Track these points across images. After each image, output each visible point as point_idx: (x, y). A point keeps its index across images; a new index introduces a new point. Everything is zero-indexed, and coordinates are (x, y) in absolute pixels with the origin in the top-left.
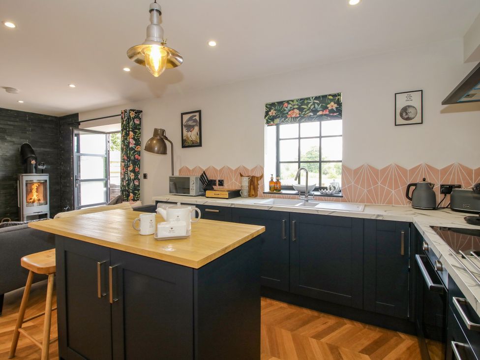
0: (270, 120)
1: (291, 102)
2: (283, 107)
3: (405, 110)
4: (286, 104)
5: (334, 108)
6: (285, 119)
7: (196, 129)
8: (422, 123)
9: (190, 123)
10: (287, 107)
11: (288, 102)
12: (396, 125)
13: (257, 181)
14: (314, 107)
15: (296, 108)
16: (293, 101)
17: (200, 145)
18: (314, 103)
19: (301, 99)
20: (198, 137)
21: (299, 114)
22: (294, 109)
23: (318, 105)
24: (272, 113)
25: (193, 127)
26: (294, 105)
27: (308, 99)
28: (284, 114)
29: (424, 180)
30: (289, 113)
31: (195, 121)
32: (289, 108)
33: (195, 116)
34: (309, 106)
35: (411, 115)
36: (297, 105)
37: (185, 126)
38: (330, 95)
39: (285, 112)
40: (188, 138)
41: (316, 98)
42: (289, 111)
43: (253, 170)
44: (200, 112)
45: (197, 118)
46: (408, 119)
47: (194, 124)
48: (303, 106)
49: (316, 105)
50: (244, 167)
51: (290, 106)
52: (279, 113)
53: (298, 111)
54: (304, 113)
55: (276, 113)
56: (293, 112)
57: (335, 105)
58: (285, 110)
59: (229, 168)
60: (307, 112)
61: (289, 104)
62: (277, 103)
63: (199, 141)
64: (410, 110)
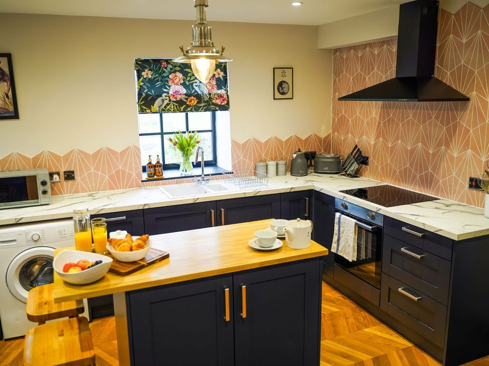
1: (171, 62)
2: (160, 67)
3: (281, 84)
4: (164, 64)
5: (221, 77)
8: (292, 98)
10: (166, 68)
11: (167, 61)
12: (274, 99)
15: (178, 71)
17: (16, 116)
20: (9, 102)
21: (184, 80)
22: (175, 71)
24: (147, 74)
26: (175, 66)
28: (163, 77)
29: (299, 150)
30: (170, 76)
32: (169, 69)
35: (285, 90)
36: (180, 66)
39: (165, 75)
42: (170, 73)
43: (123, 152)
45: (5, 67)
46: (283, 94)
48: (186, 70)
50: (110, 150)
51: (170, 66)
52: (157, 76)
53: (180, 75)
54: (188, 78)
55: (152, 75)
56: (176, 76)
57: (222, 74)
58: (164, 72)
59: (82, 152)
60: (192, 78)
61: (168, 64)
62: (153, 60)
63: (11, 108)
64: (284, 85)
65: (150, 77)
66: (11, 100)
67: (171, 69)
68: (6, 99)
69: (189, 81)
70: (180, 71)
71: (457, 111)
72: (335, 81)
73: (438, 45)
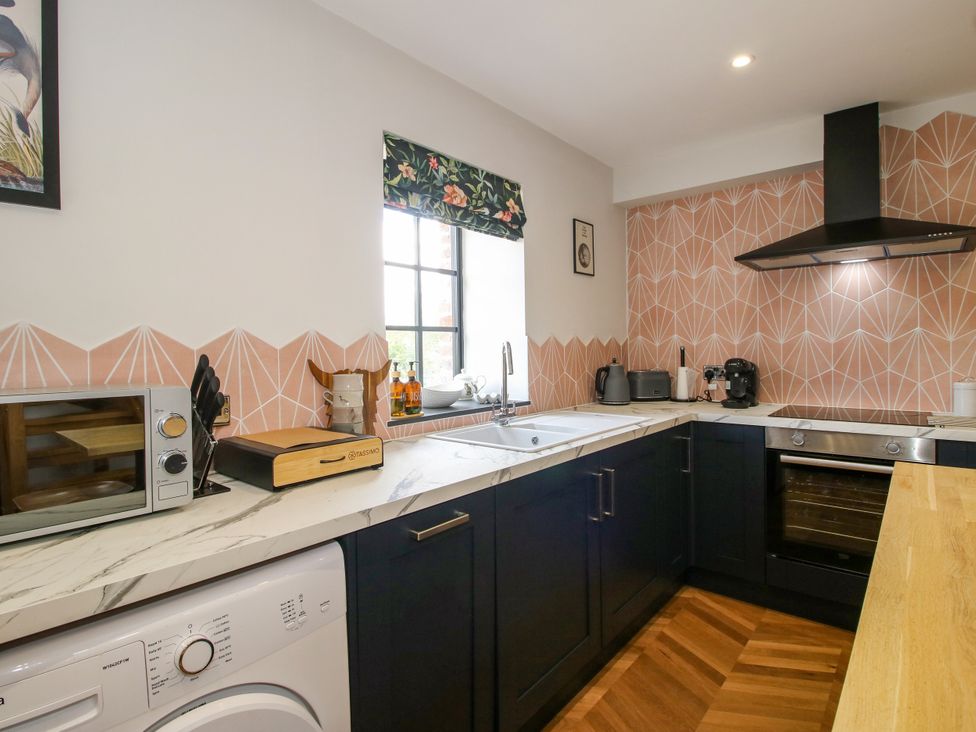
0: (395, 193)
1: (444, 162)
2: (428, 165)
3: (583, 246)
4: (434, 161)
5: (517, 213)
6: (432, 204)
7: (8, 86)
8: (594, 275)
10: (437, 171)
11: (438, 156)
12: (575, 272)
13: (374, 384)
14: (487, 196)
15: (457, 184)
16: (448, 160)
17: (48, 195)
18: (485, 188)
19: (464, 165)
21: (468, 202)
22: (453, 182)
23: (493, 194)
24: (408, 172)
26: (451, 173)
27: (475, 170)
28: (436, 186)
29: (614, 362)
30: (444, 190)
32: (441, 174)
34: (479, 188)
35: (587, 261)
36: (458, 175)
38: (507, 181)
39: (437, 183)
41: (488, 176)
42: (445, 184)
43: (352, 349)
46: (584, 265)
48: (469, 185)
49: (490, 193)
50: (324, 339)
51: (443, 170)
52: (424, 180)
53: (461, 193)
54: (474, 202)
55: (416, 176)
56: (454, 192)
57: (517, 207)
58: (435, 178)
59: (255, 341)
60: (480, 203)
61: (440, 163)
62: (415, 146)
63: (33, 167)
64: (585, 252)
65: (414, 179)
66: (37, 139)
67: (445, 176)
68: (18, 132)
69: (476, 207)
70: (460, 186)
71: (945, 269)
72: (632, 258)
73: (885, 176)
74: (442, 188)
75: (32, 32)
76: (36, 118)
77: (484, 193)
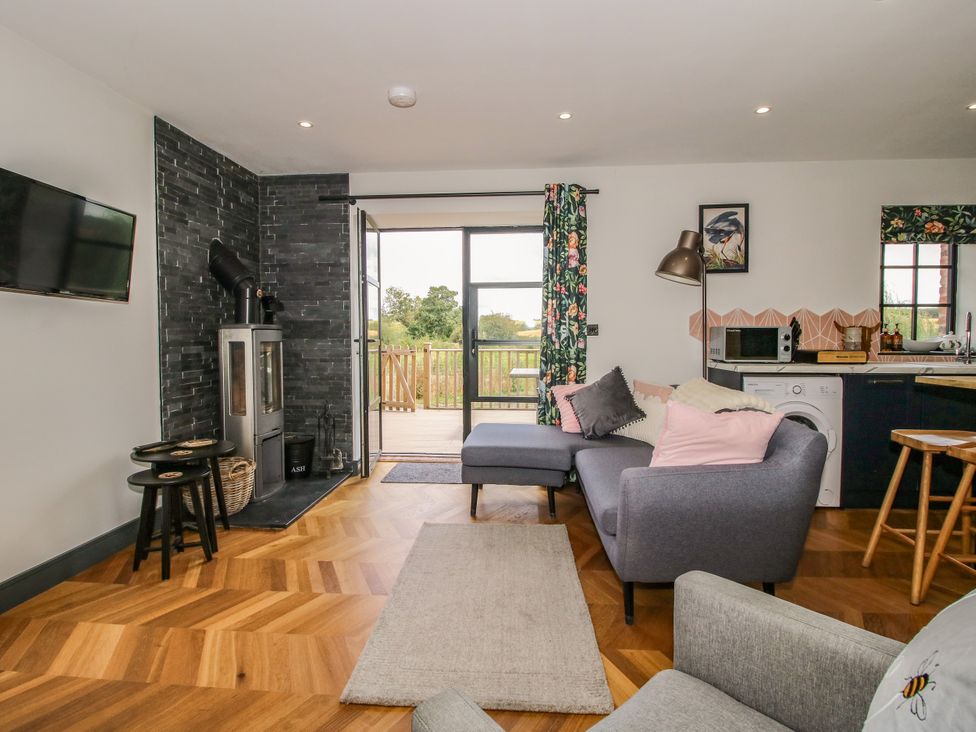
0: (889, 236)
1: (927, 210)
2: (913, 215)
4: (918, 211)
6: (916, 236)
7: (737, 238)
9: (721, 225)
10: (920, 217)
11: (922, 208)
13: (870, 334)
14: (965, 221)
16: (929, 208)
17: (744, 269)
18: (963, 216)
19: (943, 207)
20: (740, 255)
21: (945, 229)
22: (933, 220)
23: (971, 218)
24: (897, 223)
25: (729, 234)
26: (932, 215)
27: (955, 207)
28: (918, 226)
30: (927, 226)
31: (735, 223)
32: (923, 217)
33: (736, 213)
34: (957, 218)
36: (938, 215)
37: (708, 231)
40: (715, 255)
41: (967, 208)
42: (926, 223)
43: (858, 317)
44: (746, 206)
45: (741, 218)
47: (733, 228)
48: (947, 218)
49: (967, 220)
50: (843, 312)
51: (926, 215)
52: (909, 225)
53: (940, 225)
54: (951, 228)
55: (904, 224)
56: (934, 225)
58: (918, 221)
59: (810, 313)
60: (956, 228)
61: (923, 211)
62: (904, 207)
63: (741, 261)
65: (902, 226)
66: (743, 252)
67: (926, 218)
68: (738, 252)
70: (939, 221)
74: (923, 226)
75: (743, 222)
76: (743, 247)
77: (962, 220)
